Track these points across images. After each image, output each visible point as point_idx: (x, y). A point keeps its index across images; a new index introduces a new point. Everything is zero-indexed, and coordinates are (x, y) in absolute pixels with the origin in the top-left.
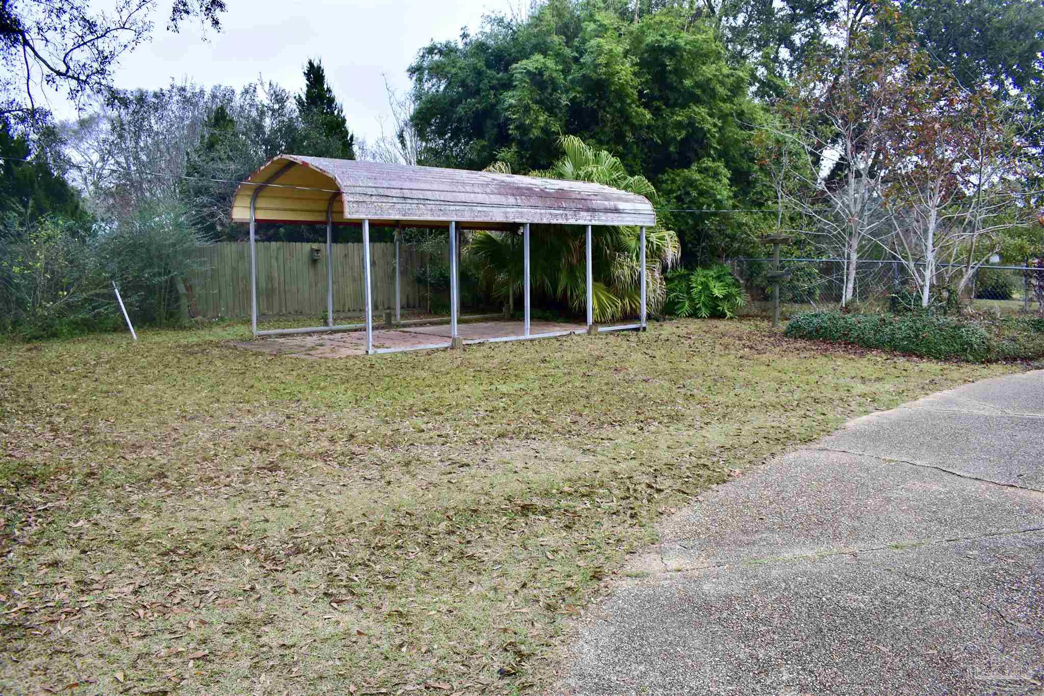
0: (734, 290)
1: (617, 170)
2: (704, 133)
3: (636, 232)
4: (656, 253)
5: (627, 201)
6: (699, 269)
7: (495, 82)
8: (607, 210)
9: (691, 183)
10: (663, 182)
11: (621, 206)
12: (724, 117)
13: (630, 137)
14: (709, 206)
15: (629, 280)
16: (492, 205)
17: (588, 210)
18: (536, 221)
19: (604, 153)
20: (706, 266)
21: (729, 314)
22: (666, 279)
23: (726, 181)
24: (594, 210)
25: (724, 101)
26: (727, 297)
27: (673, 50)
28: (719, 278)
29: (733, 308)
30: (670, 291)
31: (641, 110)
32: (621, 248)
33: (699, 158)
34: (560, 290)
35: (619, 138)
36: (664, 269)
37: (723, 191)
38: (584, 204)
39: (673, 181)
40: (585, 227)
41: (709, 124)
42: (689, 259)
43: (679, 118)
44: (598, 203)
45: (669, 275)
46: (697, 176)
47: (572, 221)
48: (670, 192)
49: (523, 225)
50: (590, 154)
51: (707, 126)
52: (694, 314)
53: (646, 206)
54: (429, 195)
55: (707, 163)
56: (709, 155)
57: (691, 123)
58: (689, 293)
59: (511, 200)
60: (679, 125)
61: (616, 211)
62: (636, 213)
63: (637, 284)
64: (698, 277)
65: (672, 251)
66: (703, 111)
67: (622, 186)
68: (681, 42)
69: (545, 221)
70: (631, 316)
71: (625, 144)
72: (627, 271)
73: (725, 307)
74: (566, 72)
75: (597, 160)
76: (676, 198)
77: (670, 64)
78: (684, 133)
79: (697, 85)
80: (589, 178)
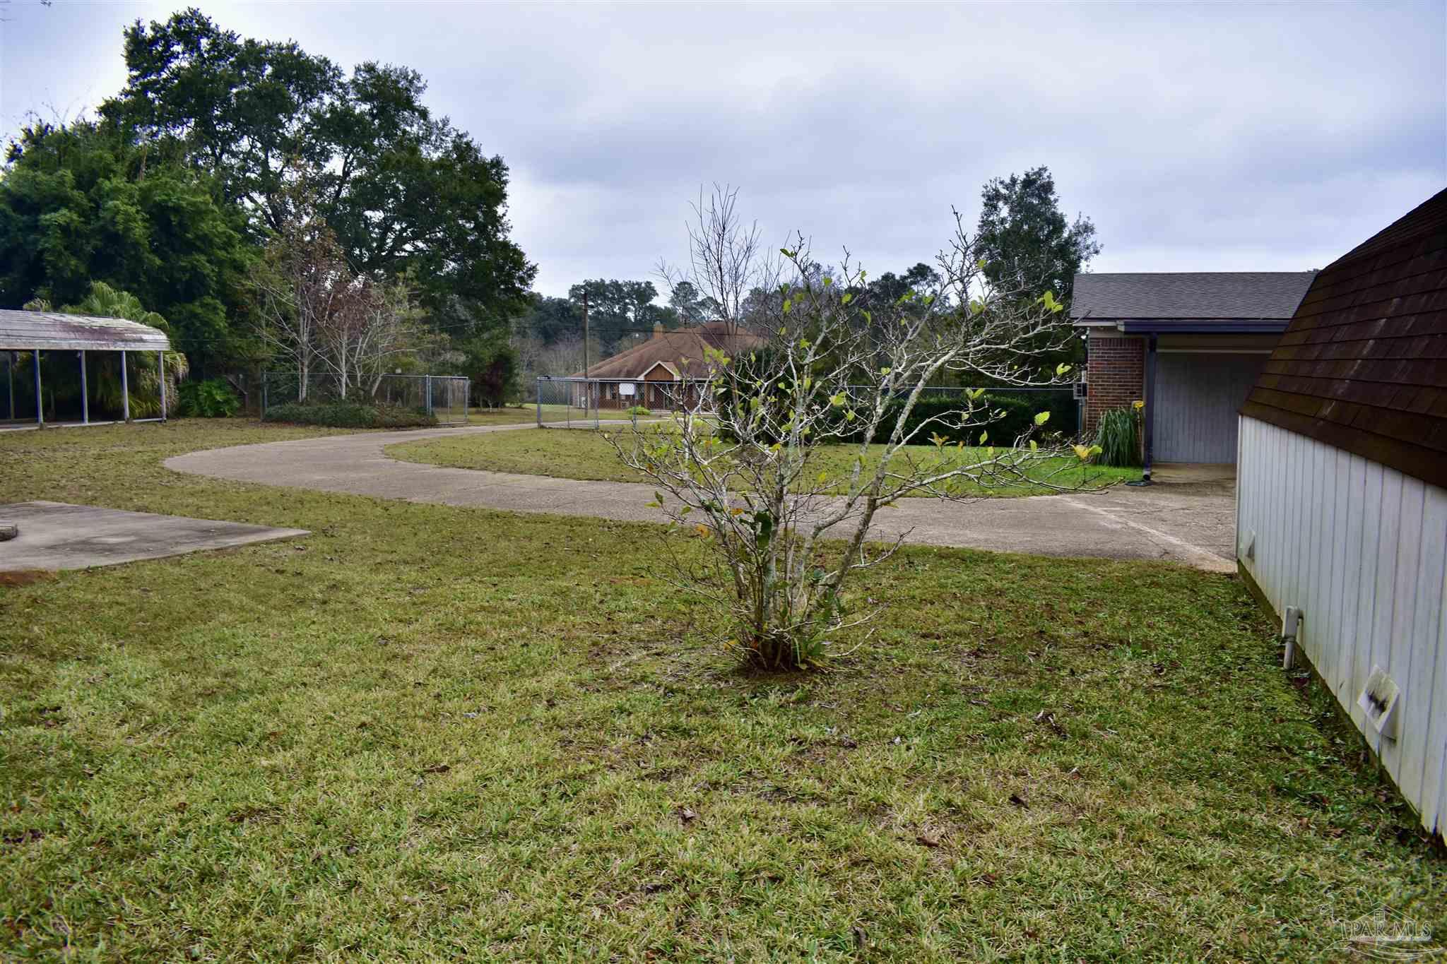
0: (232, 397)
1: (136, 307)
2: (205, 276)
3: (156, 356)
4: (170, 369)
5: (148, 333)
6: (205, 382)
7: (21, 225)
8: (135, 341)
9: (195, 315)
10: (172, 313)
11: (145, 337)
12: (220, 263)
13: (143, 279)
14: (210, 333)
15: (150, 388)
16: (61, 339)
17: (122, 341)
18: (89, 348)
19: (125, 293)
20: (210, 378)
21: (229, 414)
22: (178, 389)
23: (223, 315)
24: (127, 341)
25: (220, 249)
26: (227, 402)
27: (177, 210)
28: (220, 387)
29: (231, 410)
30: (181, 398)
31: (151, 256)
32: (144, 366)
33: (201, 296)
34: (99, 396)
35: (134, 277)
36: (177, 381)
37: (221, 322)
38: (118, 336)
39: (180, 313)
40: (120, 352)
41: (208, 269)
42: (196, 373)
43: (183, 264)
44: (128, 335)
45: (181, 386)
46: (199, 310)
47: (112, 348)
48: (179, 322)
49: (81, 351)
50: (115, 295)
51: (206, 272)
52: (202, 414)
53: (163, 337)
54: (22, 333)
55: (208, 300)
56: (209, 294)
57: (194, 268)
58: (197, 399)
59: (73, 336)
60: (184, 270)
61: (141, 340)
62: (156, 341)
63: (157, 392)
64: (203, 388)
65: (182, 368)
66: (203, 258)
67: (141, 319)
68: (184, 204)
69: (94, 348)
70: (155, 414)
71: (139, 283)
72: (149, 382)
73: (226, 408)
74: (87, 223)
75: (121, 300)
76: (184, 326)
77: (174, 219)
78: (188, 275)
79: (197, 237)
80: (116, 315)
